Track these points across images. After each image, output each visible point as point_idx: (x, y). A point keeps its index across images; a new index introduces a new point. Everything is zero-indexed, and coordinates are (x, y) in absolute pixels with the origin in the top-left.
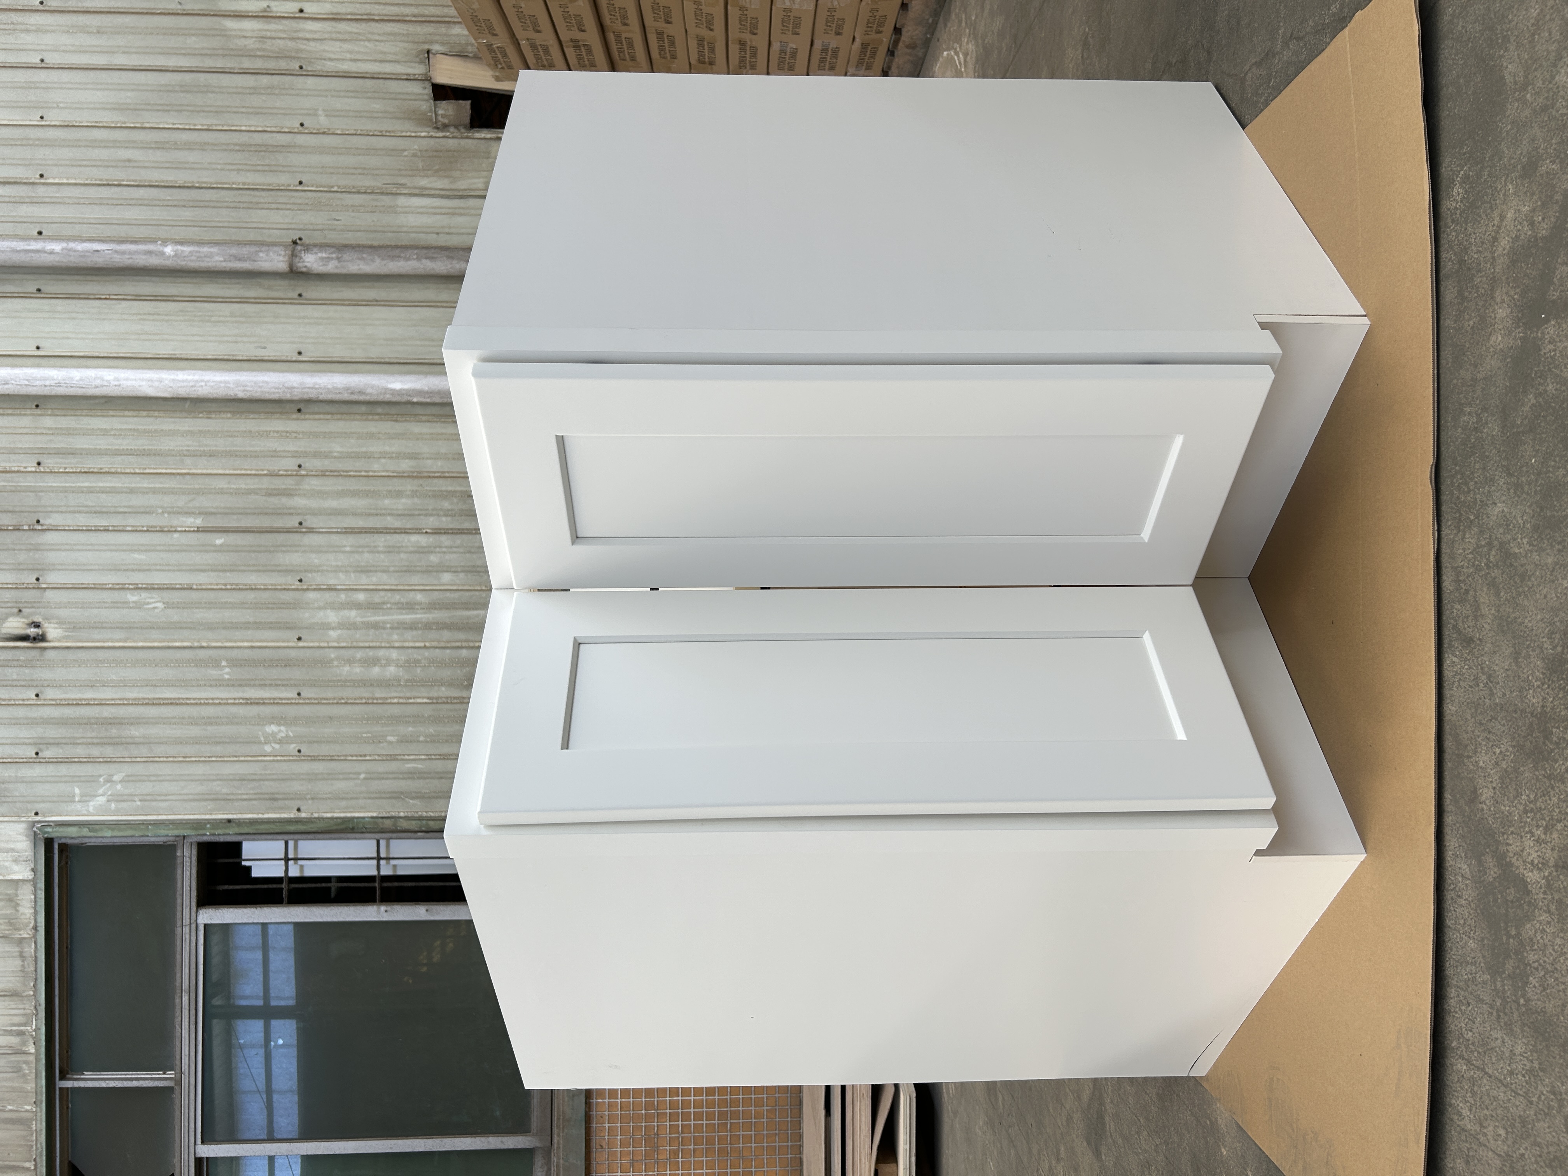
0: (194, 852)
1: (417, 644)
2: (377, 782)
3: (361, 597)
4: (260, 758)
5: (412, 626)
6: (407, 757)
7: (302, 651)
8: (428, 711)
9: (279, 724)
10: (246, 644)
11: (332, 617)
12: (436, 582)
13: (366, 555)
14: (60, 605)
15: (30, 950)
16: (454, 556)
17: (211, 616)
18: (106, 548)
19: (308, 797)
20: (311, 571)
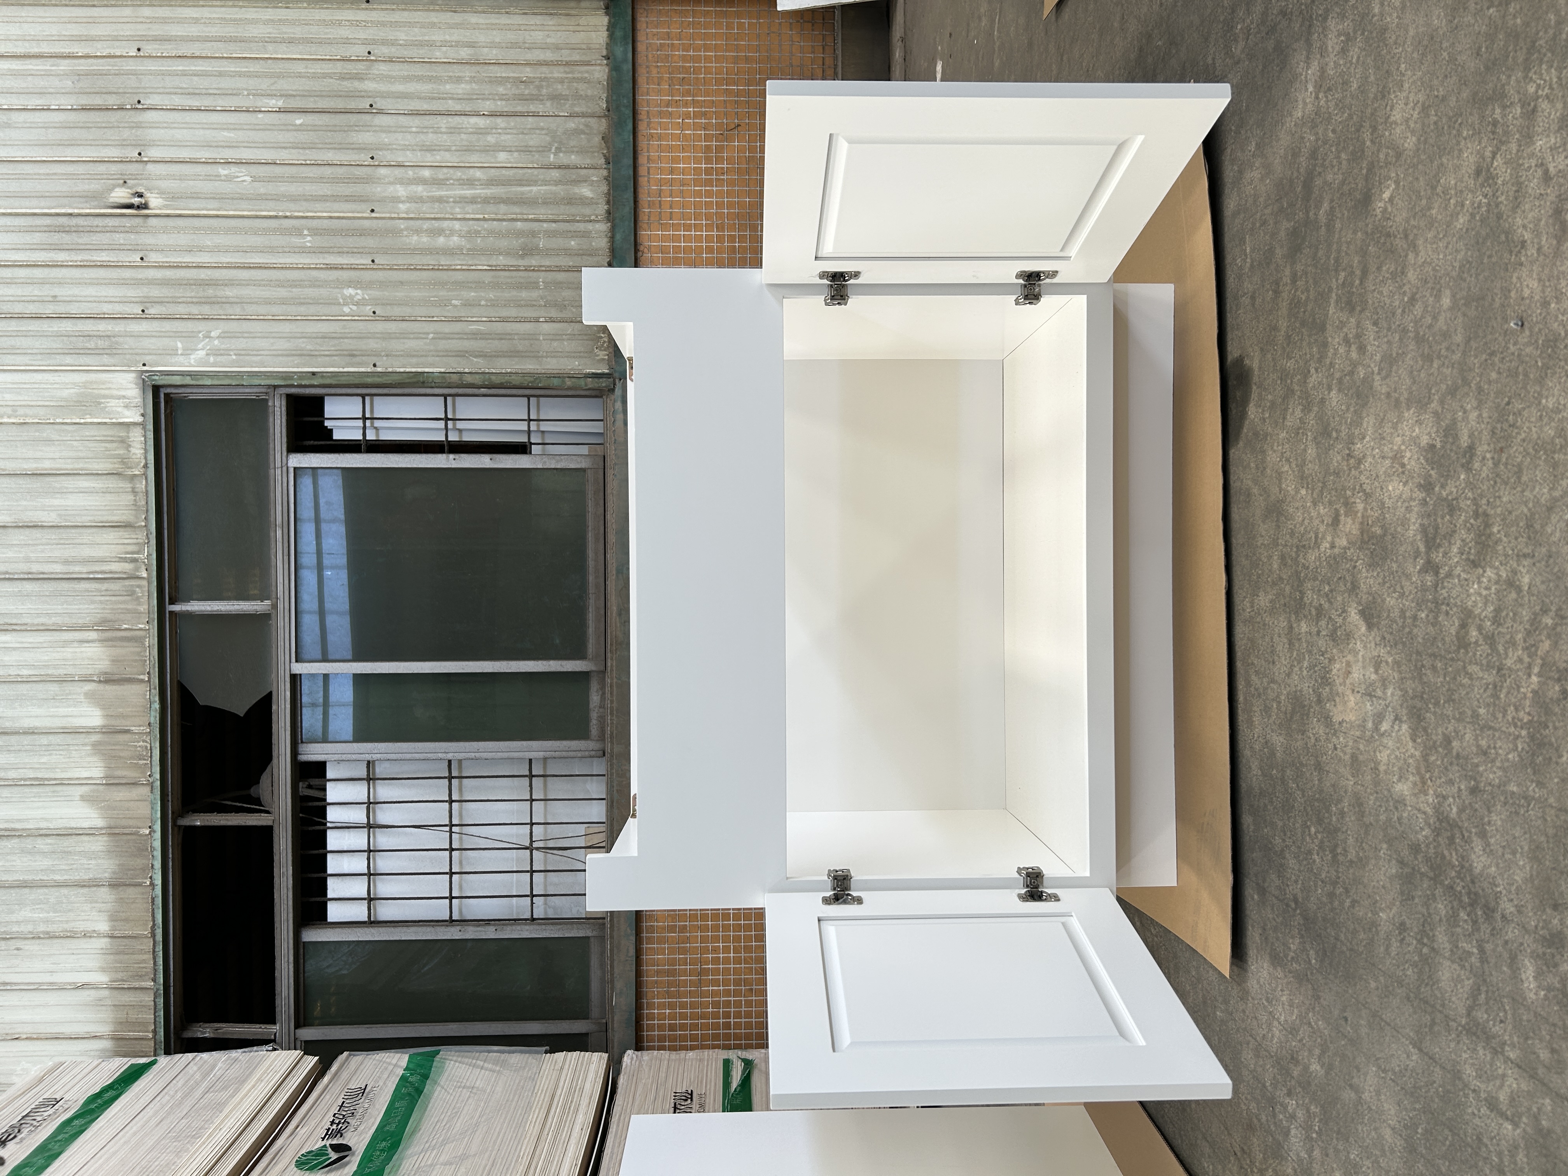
0: (284, 403)
1: (478, 216)
2: (444, 341)
3: (426, 173)
4: (340, 318)
5: (473, 201)
6: (469, 319)
7: (375, 221)
8: (488, 277)
9: (356, 288)
10: (325, 214)
11: (401, 191)
12: (493, 160)
13: (431, 135)
14: (160, 178)
15: (141, 485)
16: (509, 136)
17: (293, 189)
18: (198, 126)
19: (383, 354)
20: (381, 150)
